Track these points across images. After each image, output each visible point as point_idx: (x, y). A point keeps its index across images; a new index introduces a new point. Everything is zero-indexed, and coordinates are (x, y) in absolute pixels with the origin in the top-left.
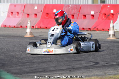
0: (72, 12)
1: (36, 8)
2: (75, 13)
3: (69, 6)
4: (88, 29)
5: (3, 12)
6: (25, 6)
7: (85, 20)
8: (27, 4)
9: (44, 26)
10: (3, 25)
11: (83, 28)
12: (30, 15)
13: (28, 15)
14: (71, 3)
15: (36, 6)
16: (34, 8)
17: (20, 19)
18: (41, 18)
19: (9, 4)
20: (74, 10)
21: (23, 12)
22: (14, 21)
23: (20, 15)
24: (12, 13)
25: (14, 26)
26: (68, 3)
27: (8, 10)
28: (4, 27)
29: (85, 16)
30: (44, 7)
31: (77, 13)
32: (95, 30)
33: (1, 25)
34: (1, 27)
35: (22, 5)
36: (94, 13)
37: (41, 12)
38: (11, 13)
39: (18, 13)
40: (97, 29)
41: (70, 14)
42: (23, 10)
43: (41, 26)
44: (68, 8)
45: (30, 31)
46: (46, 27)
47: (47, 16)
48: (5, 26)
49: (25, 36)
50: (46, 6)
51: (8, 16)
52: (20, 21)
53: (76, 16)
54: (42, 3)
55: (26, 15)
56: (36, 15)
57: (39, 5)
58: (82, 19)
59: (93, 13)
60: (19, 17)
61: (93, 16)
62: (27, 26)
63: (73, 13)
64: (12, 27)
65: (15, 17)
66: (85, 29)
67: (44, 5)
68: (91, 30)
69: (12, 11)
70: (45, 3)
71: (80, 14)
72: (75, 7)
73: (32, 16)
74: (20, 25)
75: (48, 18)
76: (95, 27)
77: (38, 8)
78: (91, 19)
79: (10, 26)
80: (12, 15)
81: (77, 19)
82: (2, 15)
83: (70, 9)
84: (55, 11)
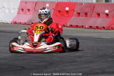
0: (86, 10)
2: (88, 12)
3: (82, 4)
4: (102, 28)
5: (14, 9)
6: (36, 3)
7: (99, 19)
8: (39, 2)
10: (14, 22)
11: (97, 27)
14: (85, 2)
15: (47, 4)
17: (31, 16)
19: (20, 1)
20: (87, 9)
21: (34, 10)
22: (25, 18)
23: (31, 12)
24: (23, 10)
25: (25, 23)
26: (82, 2)
27: (18, 7)
28: (14, 24)
29: (99, 15)
30: (56, 5)
31: (90, 11)
32: (109, 28)
33: (11, 22)
34: (11, 23)
35: (33, 2)
36: (109, 12)
37: (53, 10)
38: (21, 10)
39: (29, 10)
40: (112, 28)
41: (84, 13)
42: (34, 7)
47: (59, 14)
48: (16, 22)
50: (58, 4)
51: (19, 13)
52: (31, 18)
53: (89, 14)
57: (50, 3)
58: (96, 17)
59: (107, 11)
60: (30, 14)
61: (107, 15)
63: (86, 12)
64: (23, 24)
65: (26, 14)
66: (99, 28)
67: (56, 3)
68: (105, 28)
69: (22, 8)
71: (93, 13)
72: (89, 5)
74: (31, 22)
75: (60, 16)
76: (110, 26)
77: (49, 6)
78: (105, 17)
79: (20, 23)
80: (22, 12)
81: (91, 17)
82: (12, 11)
83: (84, 7)
84: (67, 9)
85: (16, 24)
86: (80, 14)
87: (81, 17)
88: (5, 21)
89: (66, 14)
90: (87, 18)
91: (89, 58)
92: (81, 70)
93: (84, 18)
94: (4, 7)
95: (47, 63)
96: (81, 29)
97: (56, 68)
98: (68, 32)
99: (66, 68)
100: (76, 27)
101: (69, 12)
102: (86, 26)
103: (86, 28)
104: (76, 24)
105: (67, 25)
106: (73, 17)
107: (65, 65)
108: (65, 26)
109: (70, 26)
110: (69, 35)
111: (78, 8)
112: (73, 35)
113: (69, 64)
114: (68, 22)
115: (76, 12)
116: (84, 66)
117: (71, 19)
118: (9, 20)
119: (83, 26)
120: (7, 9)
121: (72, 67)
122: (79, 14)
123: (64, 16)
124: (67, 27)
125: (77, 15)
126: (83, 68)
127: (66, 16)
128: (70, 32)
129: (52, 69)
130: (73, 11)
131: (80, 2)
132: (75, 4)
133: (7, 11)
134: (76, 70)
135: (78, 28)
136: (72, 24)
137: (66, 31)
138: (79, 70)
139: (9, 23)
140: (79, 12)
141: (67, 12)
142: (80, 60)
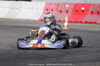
1: (67, 6)
3: (95, 5)
5: (40, 9)
6: (58, 4)
8: (60, 3)
9: (74, 20)
10: (40, 19)
12: (62, 12)
13: (61, 11)
16: (66, 6)
18: (71, 14)
19: (45, 3)
20: (99, 8)
21: (57, 10)
23: (54, 11)
26: (95, 3)
27: (44, 8)
28: (41, 21)
33: (38, 19)
34: (39, 21)
35: (56, 4)
37: (72, 10)
38: (46, 10)
39: (52, 10)
41: (96, 12)
42: (57, 7)
43: (72, 21)
44: (95, 6)
45: (67, 25)
46: (76, 22)
47: (76, 13)
48: (42, 20)
49: (63, 29)
50: (76, 5)
51: (44, 12)
54: (73, 2)
55: (59, 12)
56: (67, 11)
57: (70, 4)
60: (53, 13)
62: (64, 21)
63: (98, 11)
67: (74, 4)
69: (47, 9)
70: (75, 3)
73: (64, 13)
75: (77, 14)
77: (69, 6)
80: (47, 11)
82: (39, 11)
83: (96, 7)
84: (83, 9)
85: (42, 21)
86: (94, 13)
87: (94, 15)
88: (34, 19)
89: (82, 13)
90: (99, 16)
91: (98, 48)
92: (91, 58)
93: (96, 16)
94: (32, 8)
95: (64, 52)
96: (94, 24)
97: (71, 56)
98: (83, 27)
99: (79, 56)
100: (90, 23)
101: (84, 11)
102: (98, 23)
103: (98, 24)
104: (90, 21)
105: (83, 22)
106: (88, 15)
107: (79, 54)
108: (81, 22)
109: (85, 23)
110: (84, 29)
111: (92, 8)
112: (87, 30)
113: (82, 53)
114: (84, 19)
115: (90, 11)
116: (94, 55)
117: (86, 17)
118: (37, 18)
119: (95, 23)
120: (35, 9)
121: (84, 56)
122: (92, 12)
123: (80, 14)
124: (83, 23)
125: (91, 13)
126: (93, 56)
127: (82, 15)
128: (85, 27)
129: (68, 57)
130: (88, 10)
131: (94, 3)
132: (89, 5)
133: (35, 11)
134: (87, 58)
135: (91, 23)
136: (87, 21)
137: (82, 27)
138: (89, 58)
139: (37, 20)
140: (93, 11)
141: (83, 11)
142: (90, 50)
